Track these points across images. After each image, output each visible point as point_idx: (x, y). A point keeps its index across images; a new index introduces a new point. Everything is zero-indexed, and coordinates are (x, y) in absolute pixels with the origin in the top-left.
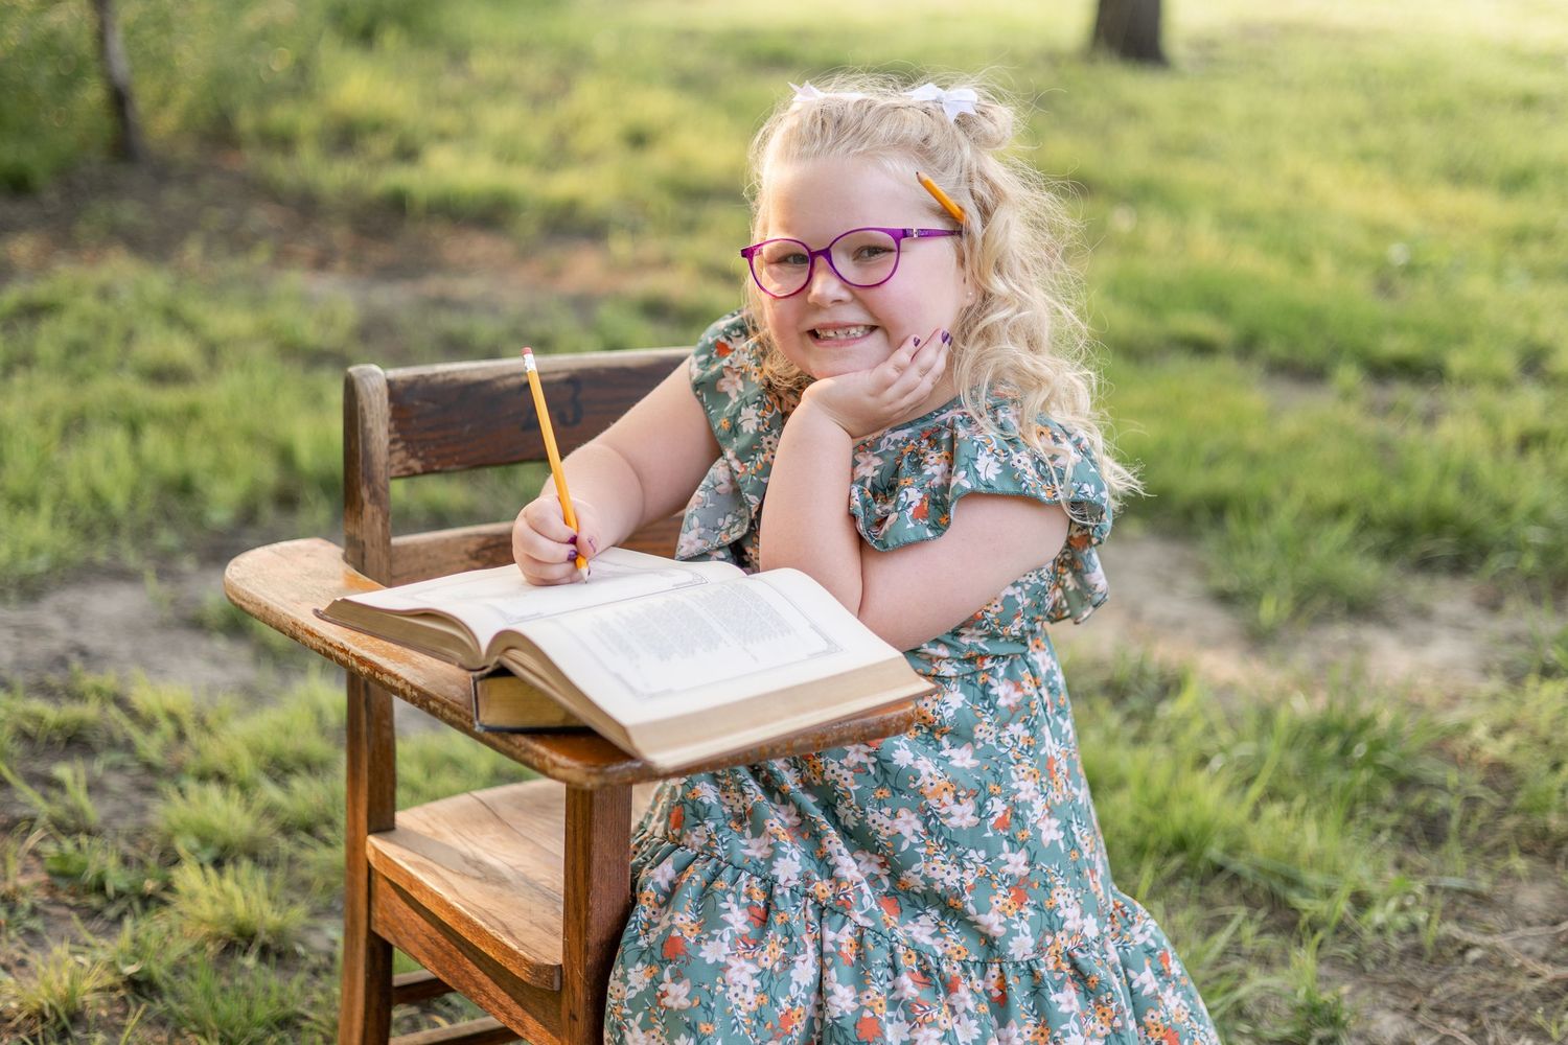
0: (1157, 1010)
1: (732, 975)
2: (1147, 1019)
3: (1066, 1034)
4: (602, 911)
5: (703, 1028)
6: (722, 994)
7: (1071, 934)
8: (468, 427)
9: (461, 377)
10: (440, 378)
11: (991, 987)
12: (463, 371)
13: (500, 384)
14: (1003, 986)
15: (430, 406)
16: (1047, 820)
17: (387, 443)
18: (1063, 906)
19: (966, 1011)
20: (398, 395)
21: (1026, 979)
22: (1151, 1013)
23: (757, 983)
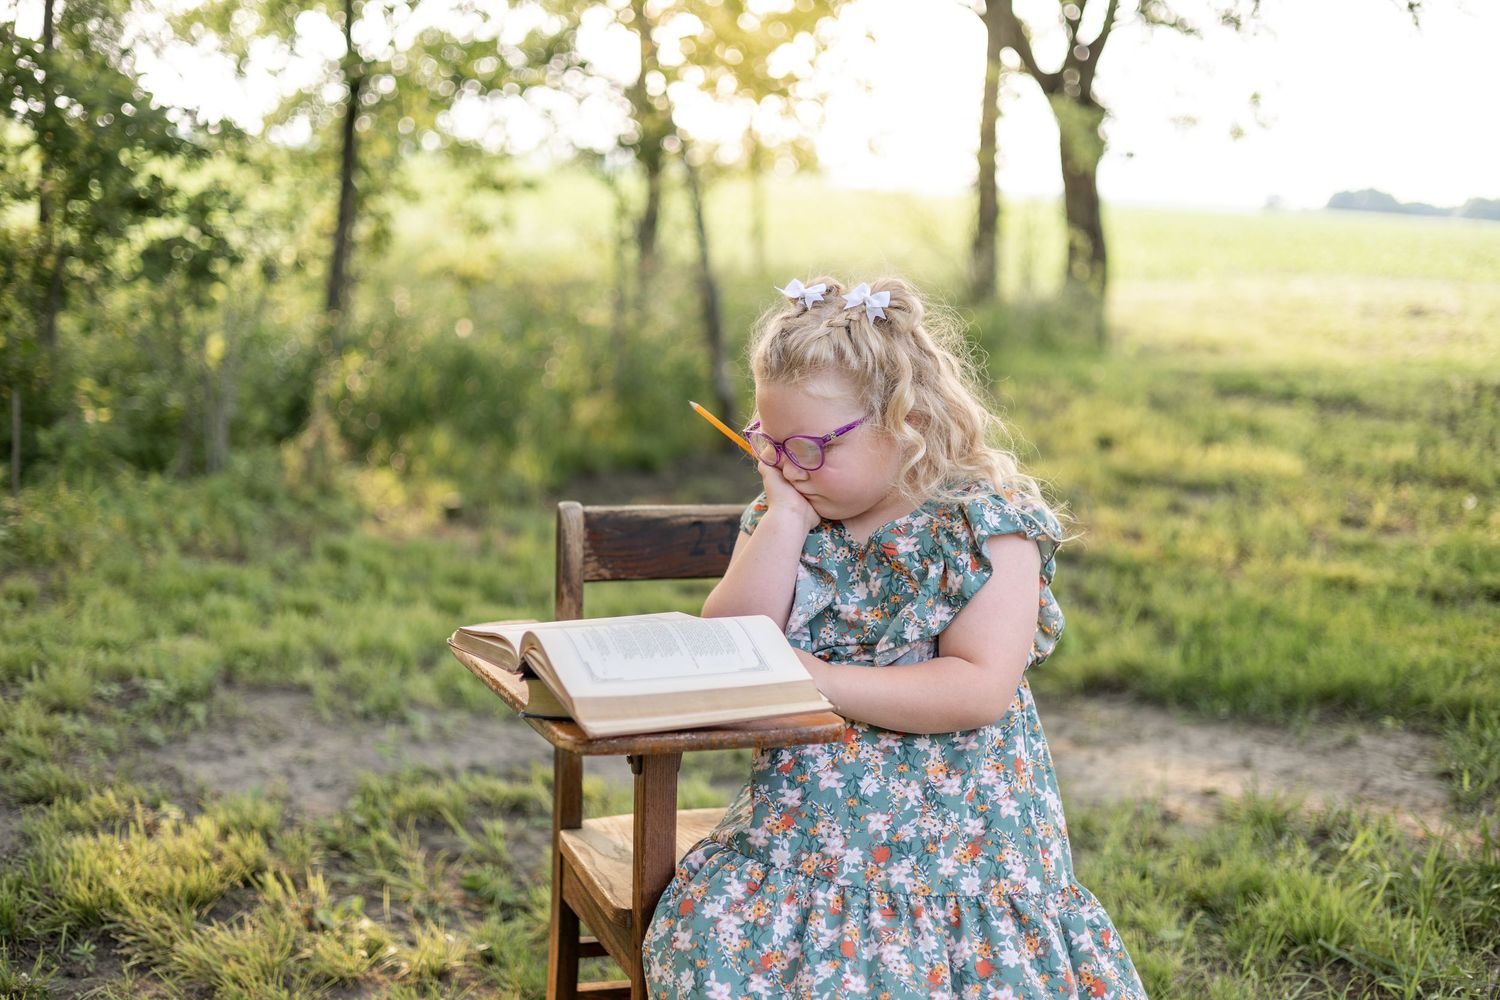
0: (1090, 964)
1: (722, 926)
2: (1081, 969)
3: (1002, 948)
4: (654, 871)
5: (698, 963)
6: (714, 939)
7: (1014, 884)
8: (648, 550)
9: (643, 514)
10: (627, 514)
11: (950, 914)
12: (645, 511)
13: (674, 521)
14: (958, 914)
15: (619, 533)
16: (1008, 800)
17: (581, 555)
18: (1011, 862)
19: (927, 930)
20: (590, 522)
21: (975, 910)
22: (1084, 965)
23: (741, 932)
